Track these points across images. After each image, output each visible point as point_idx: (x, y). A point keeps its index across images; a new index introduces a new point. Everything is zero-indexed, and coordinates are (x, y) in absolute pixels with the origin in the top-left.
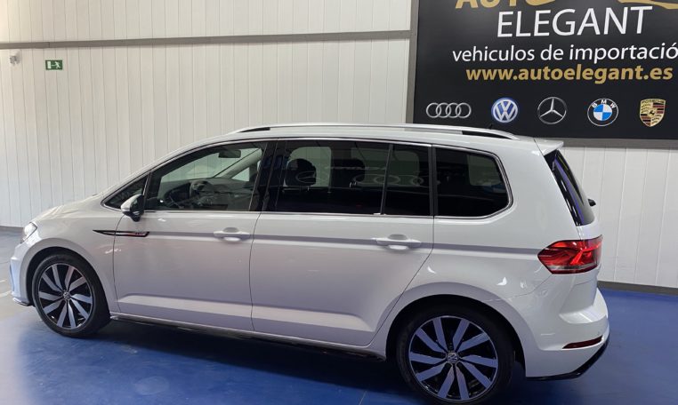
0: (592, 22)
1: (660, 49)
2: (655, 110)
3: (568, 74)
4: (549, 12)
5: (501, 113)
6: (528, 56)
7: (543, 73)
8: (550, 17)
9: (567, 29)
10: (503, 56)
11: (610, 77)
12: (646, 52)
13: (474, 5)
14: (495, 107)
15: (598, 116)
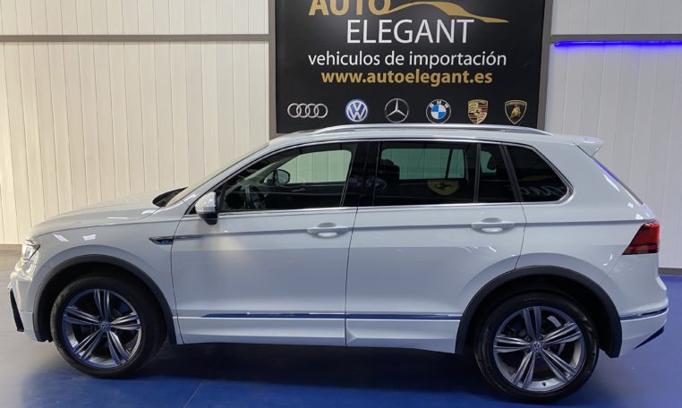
0: (426, 32)
1: (481, 58)
2: (480, 110)
3: (409, 78)
4: (390, 21)
5: (354, 112)
6: (374, 61)
7: (387, 77)
8: (391, 26)
9: (406, 37)
10: (353, 61)
11: (443, 81)
12: (470, 59)
13: (326, 13)
14: (349, 108)
15: (435, 115)
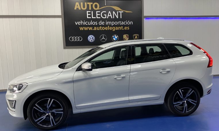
0: (110, 15)
1: (126, 23)
2: (126, 37)
3: (106, 28)
5: (91, 39)
6: (96, 24)
7: (100, 28)
8: (100, 13)
9: (104, 16)
10: (89, 24)
11: (116, 29)
12: (123, 23)
13: (80, 9)
14: (89, 38)
15: (114, 39)
